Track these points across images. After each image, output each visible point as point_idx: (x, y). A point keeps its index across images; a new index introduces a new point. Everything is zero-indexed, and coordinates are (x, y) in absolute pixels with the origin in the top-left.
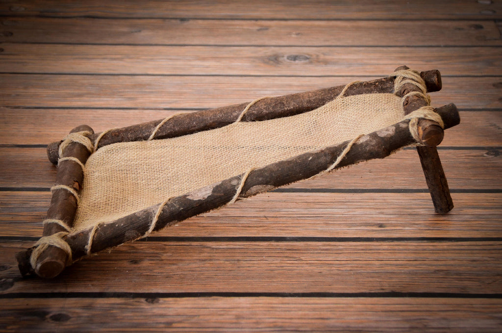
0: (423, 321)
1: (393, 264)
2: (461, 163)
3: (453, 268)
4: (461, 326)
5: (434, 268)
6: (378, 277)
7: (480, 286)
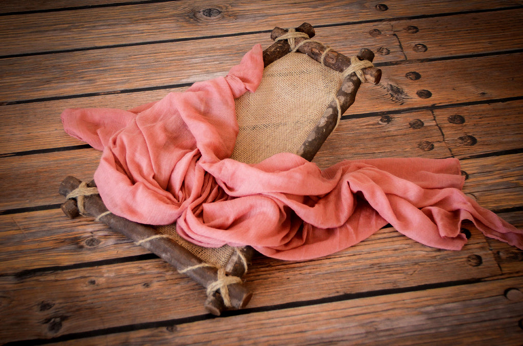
0: (373, 324)
1: (339, 262)
2: (365, 134)
3: (382, 261)
4: (401, 325)
5: (369, 262)
6: (332, 278)
7: (405, 278)
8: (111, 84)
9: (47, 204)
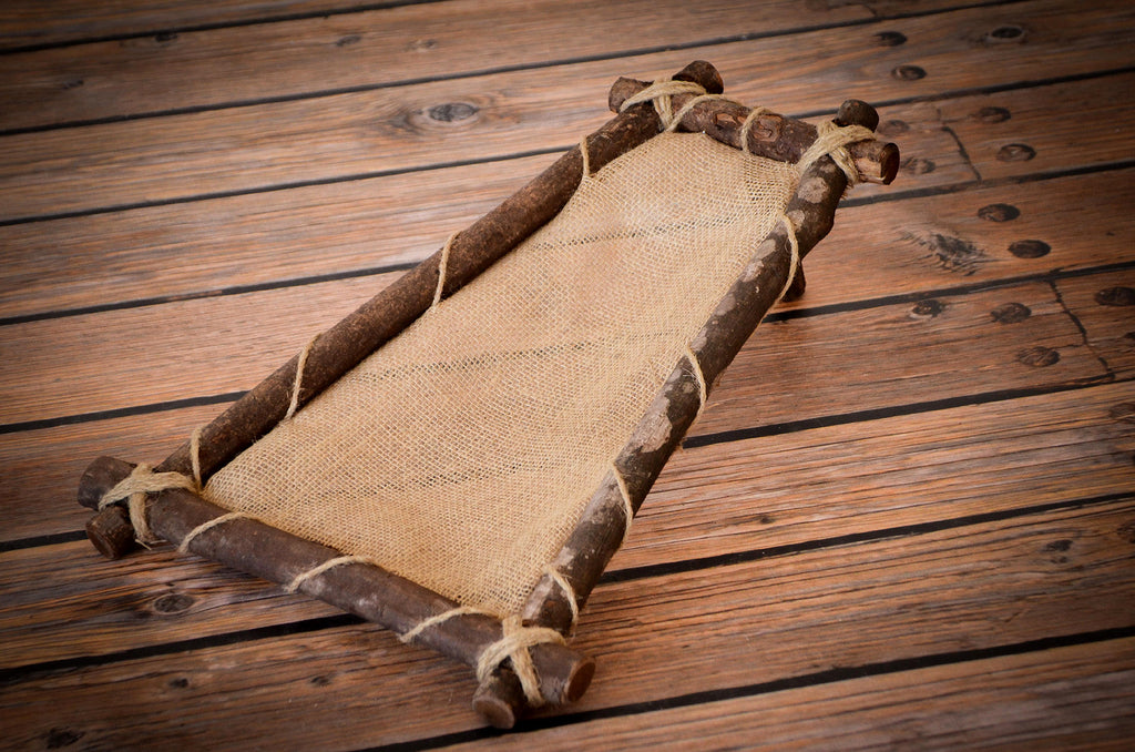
0: (911, 723)
1: (817, 606)
2: (872, 342)
3: (930, 597)
4: (985, 723)
5: (895, 602)
6: (799, 639)
7: (992, 629)
8: (195, 277)
9: (48, 533)
